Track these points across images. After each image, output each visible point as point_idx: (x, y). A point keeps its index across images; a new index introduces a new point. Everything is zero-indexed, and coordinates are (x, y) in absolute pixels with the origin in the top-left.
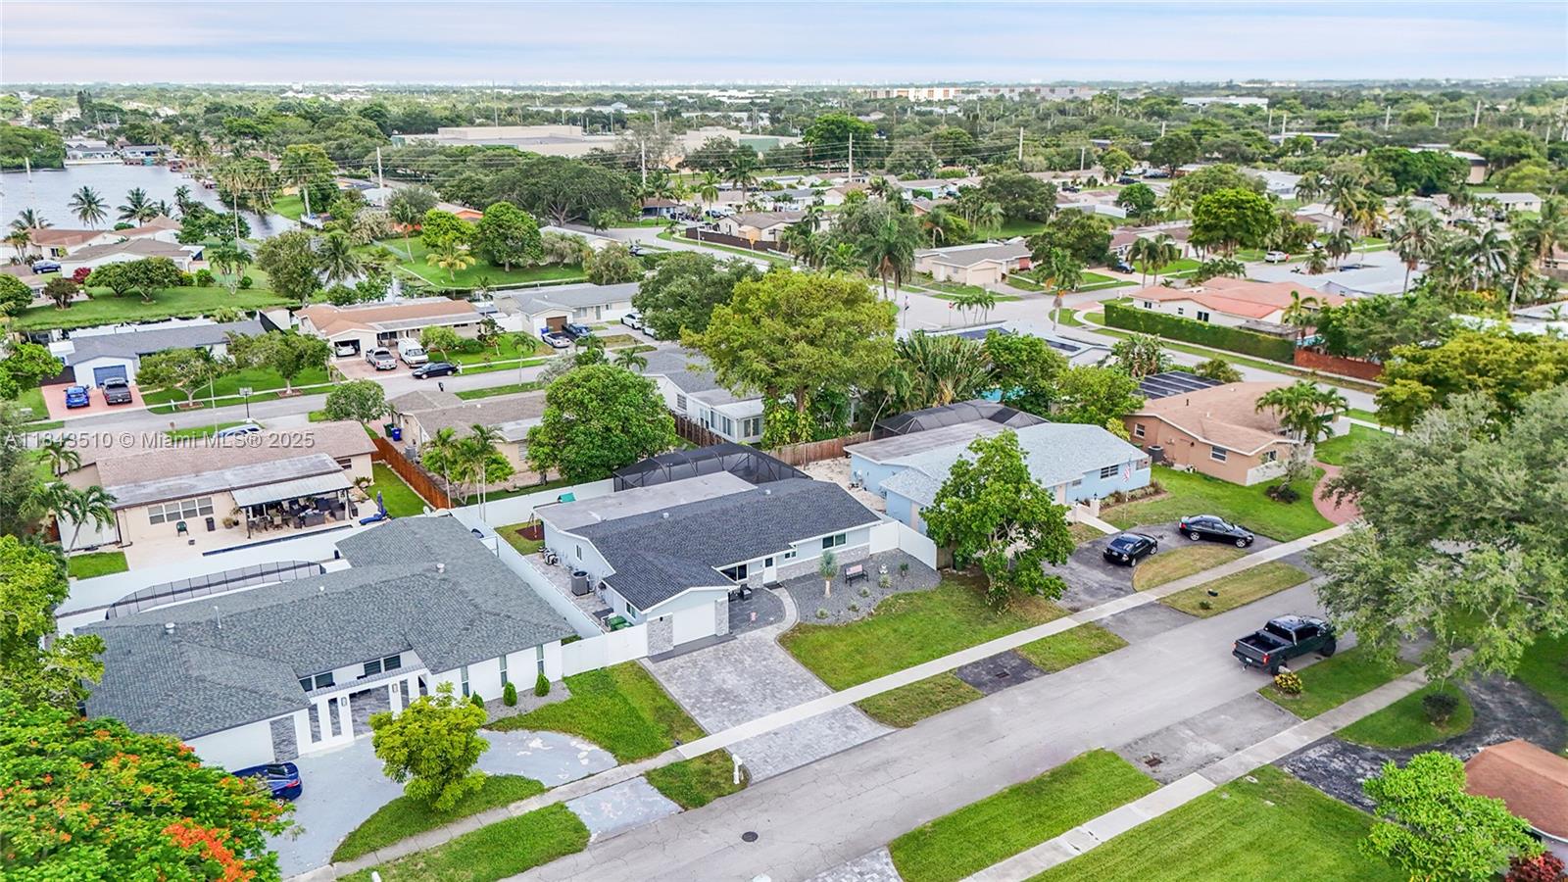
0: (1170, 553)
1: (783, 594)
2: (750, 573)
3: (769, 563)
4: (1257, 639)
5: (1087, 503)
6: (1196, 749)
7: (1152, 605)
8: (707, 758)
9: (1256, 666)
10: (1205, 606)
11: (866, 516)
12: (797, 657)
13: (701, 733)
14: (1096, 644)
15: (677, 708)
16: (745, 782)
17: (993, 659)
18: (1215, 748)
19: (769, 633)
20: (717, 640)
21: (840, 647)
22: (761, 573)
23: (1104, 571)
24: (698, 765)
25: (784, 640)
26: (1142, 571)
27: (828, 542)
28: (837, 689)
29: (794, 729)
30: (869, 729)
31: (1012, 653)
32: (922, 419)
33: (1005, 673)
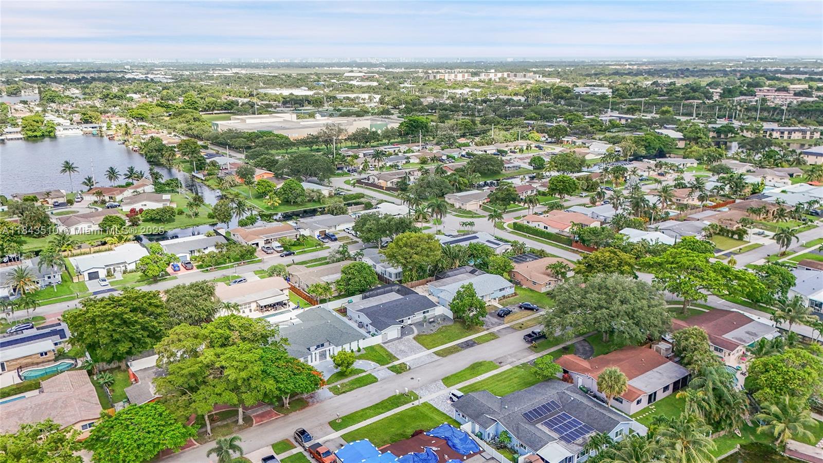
0: (516, 313)
1: (413, 327)
2: (404, 321)
3: (409, 319)
4: (529, 335)
5: (495, 299)
6: (510, 360)
7: (508, 327)
8: (400, 364)
9: (528, 342)
10: (521, 327)
11: (433, 305)
12: (418, 342)
13: (398, 359)
14: (493, 337)
15: (391, 354)
16: (410, 369)
17: (466, 342)
18: (514, 360)
19: (411, 337)
20: (398, 339)
21: (429, 340)
22: (408, 321)
23: (498, 319)
24: (399, 366)
25: (414, 338)
26: (507, 318)
27: (424, 313)
28: (428, 349)
29: (419, 358)
30: (436, 357)
31: (471, 340)
32: (449, 273)
33: (469, 345)
